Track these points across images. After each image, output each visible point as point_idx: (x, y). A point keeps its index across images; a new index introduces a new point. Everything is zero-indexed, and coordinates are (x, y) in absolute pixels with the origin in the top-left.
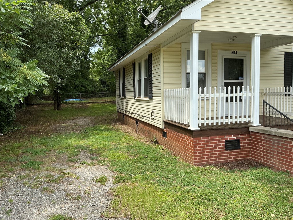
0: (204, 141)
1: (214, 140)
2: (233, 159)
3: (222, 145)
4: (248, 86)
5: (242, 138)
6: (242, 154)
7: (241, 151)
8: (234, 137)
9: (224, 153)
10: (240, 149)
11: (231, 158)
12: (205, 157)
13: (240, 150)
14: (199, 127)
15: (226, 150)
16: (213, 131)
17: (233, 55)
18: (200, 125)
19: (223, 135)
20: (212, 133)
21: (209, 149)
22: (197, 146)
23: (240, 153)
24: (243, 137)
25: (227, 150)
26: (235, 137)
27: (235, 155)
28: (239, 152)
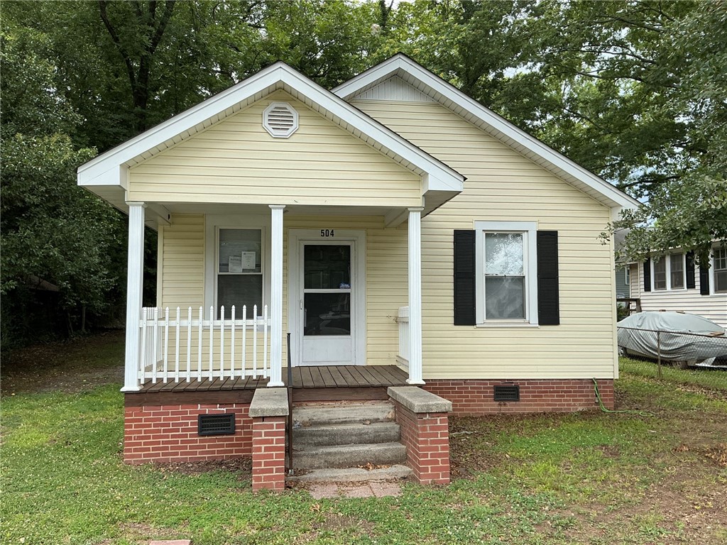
0: (149, 414)
1: (172, 414)
2: (216, 455)
3: (192, 424)
4: (255, 306)
5: (241, 411)
6: (240, 445)
7: (237, 440)
8: (222, 409)
9: (196, 441)
10: (234, 433)
11: (213, 452)
12: (151, 447)
13: (235, 437)
14: (140, 385)
15: (200, 435)
16: (171, 394)
17: (325, 238)
18: (142, 382)
19: (195, 402)
20: (170, 399)
21: (159, 431)
22: (133, 424)
23: (235, 442)
24: (243, 408)
25: (203, 436)
26: (225, 409)
27: (222, 446)
28: (232, 439)
